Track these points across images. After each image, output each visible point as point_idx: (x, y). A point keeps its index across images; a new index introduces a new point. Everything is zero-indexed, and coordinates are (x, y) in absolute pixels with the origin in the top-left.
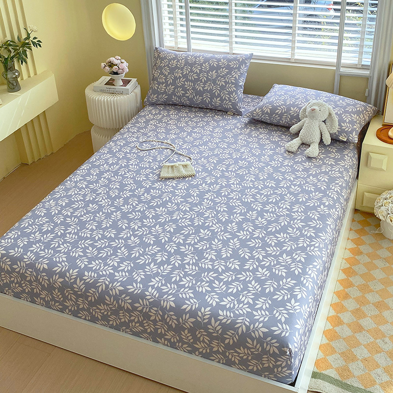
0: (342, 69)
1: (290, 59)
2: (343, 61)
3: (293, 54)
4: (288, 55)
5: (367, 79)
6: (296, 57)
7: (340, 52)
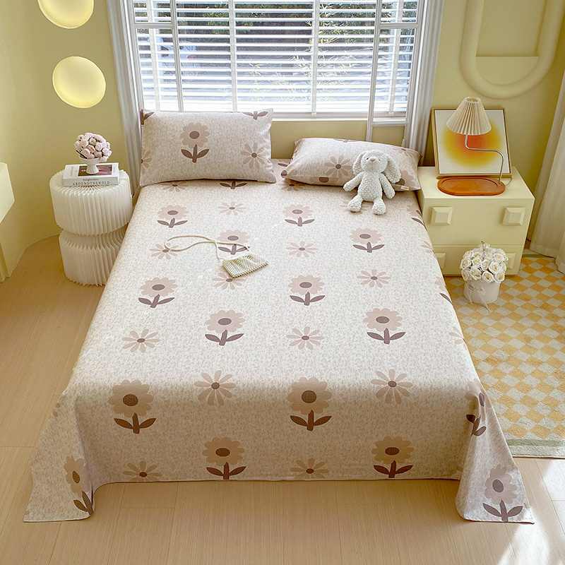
0: (375, 120)
1: (311, 113)
2: (375, 110)
3: (314, 106)
4: (308, 108)
5: (403, 128)
6: (317, 111)
7: (372, 99)
